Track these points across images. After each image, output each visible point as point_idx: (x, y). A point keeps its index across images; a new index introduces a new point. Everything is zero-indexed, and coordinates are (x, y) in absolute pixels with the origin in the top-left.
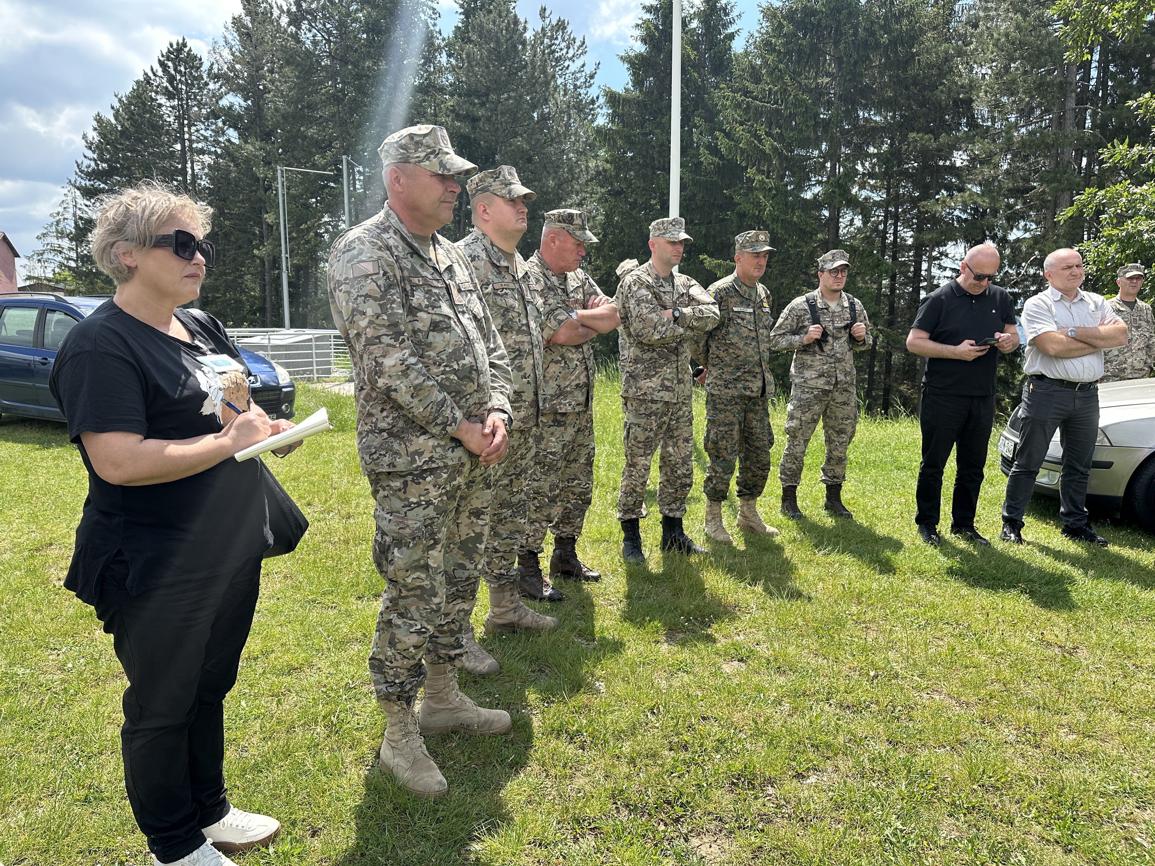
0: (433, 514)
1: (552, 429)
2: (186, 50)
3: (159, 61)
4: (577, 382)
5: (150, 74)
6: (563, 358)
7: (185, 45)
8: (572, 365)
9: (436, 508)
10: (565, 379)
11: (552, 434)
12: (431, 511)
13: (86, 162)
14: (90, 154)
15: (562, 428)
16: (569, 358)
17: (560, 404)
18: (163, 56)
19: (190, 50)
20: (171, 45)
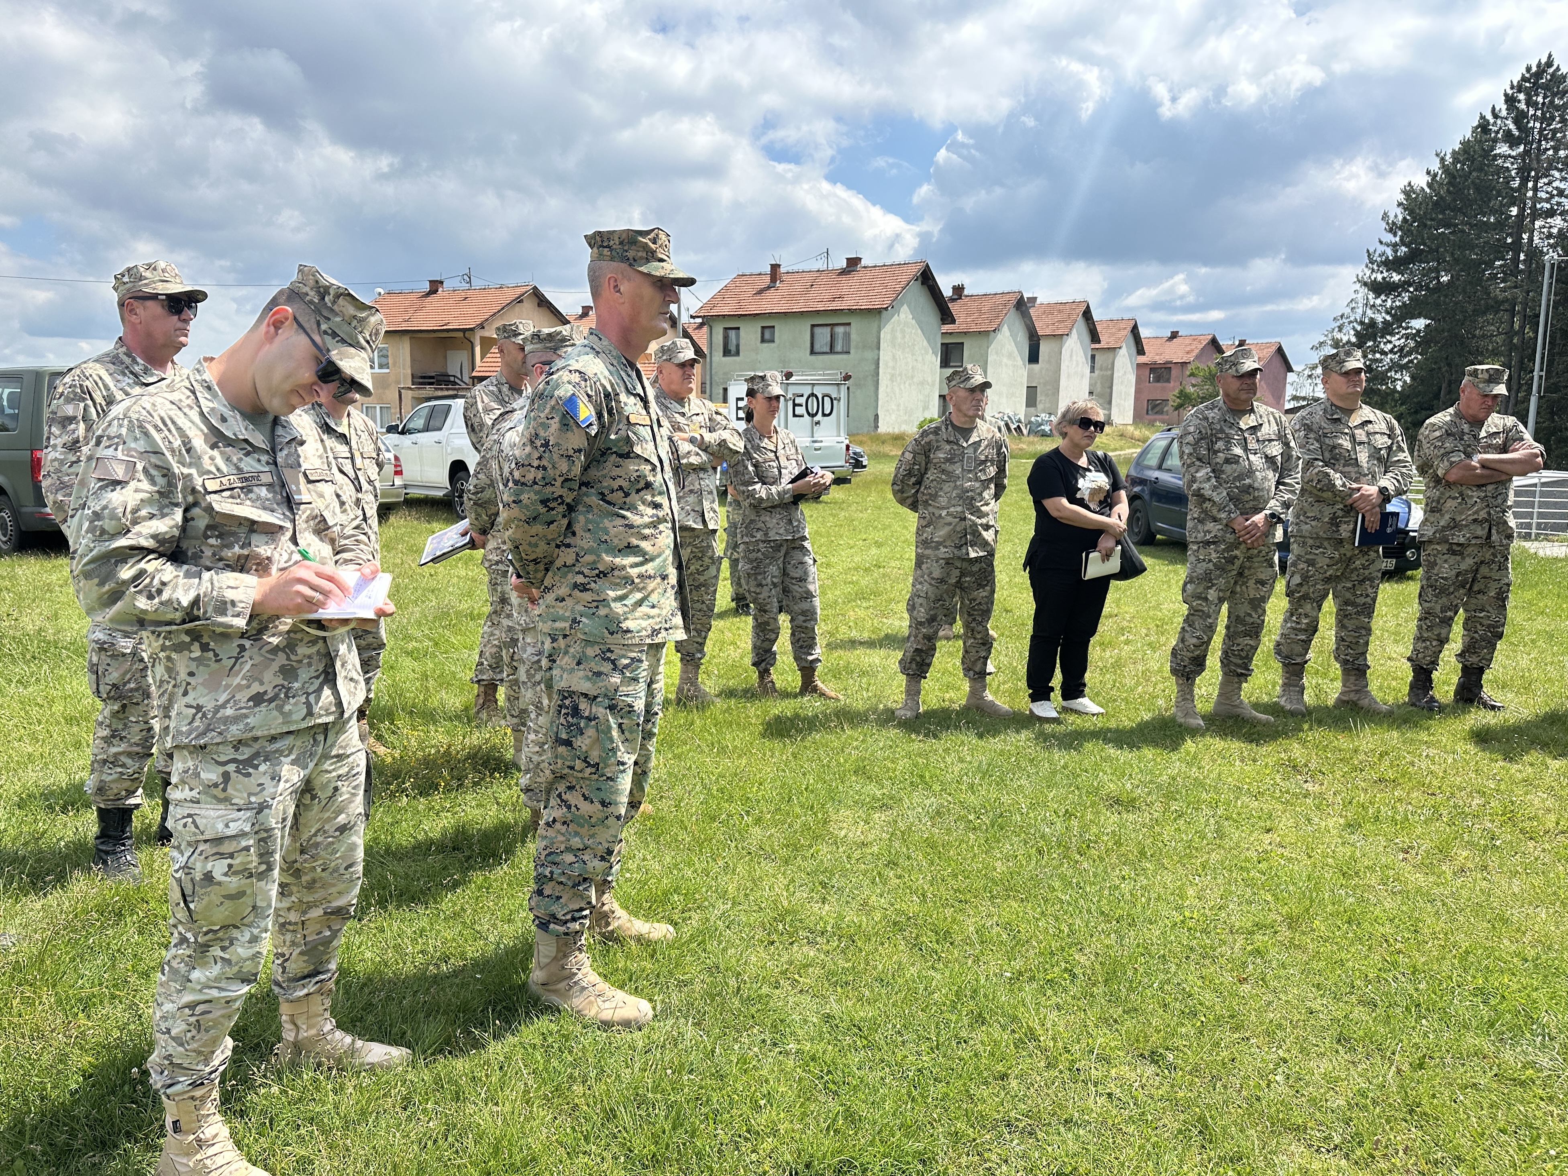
0: (1212, 567)
1: (1446, 557)
2: (1551, 70)
3: (1506, 95)
4: (1476, 516)
5: (1489, 117)
6: (1461, 494)
7: (1549, 64)
8: (1470, 502)
9: (1214, 565)
10: (1461, 513)
11: (1446, 561)
12: (1211, 565)
13: (1381, 249)
14: (1389, 238)
15: (1458, 558)
16: (1468, 495)
17: (1453, 535)
18: (1512, 87)
19: (1558, 69)
20: (1528, 69)
